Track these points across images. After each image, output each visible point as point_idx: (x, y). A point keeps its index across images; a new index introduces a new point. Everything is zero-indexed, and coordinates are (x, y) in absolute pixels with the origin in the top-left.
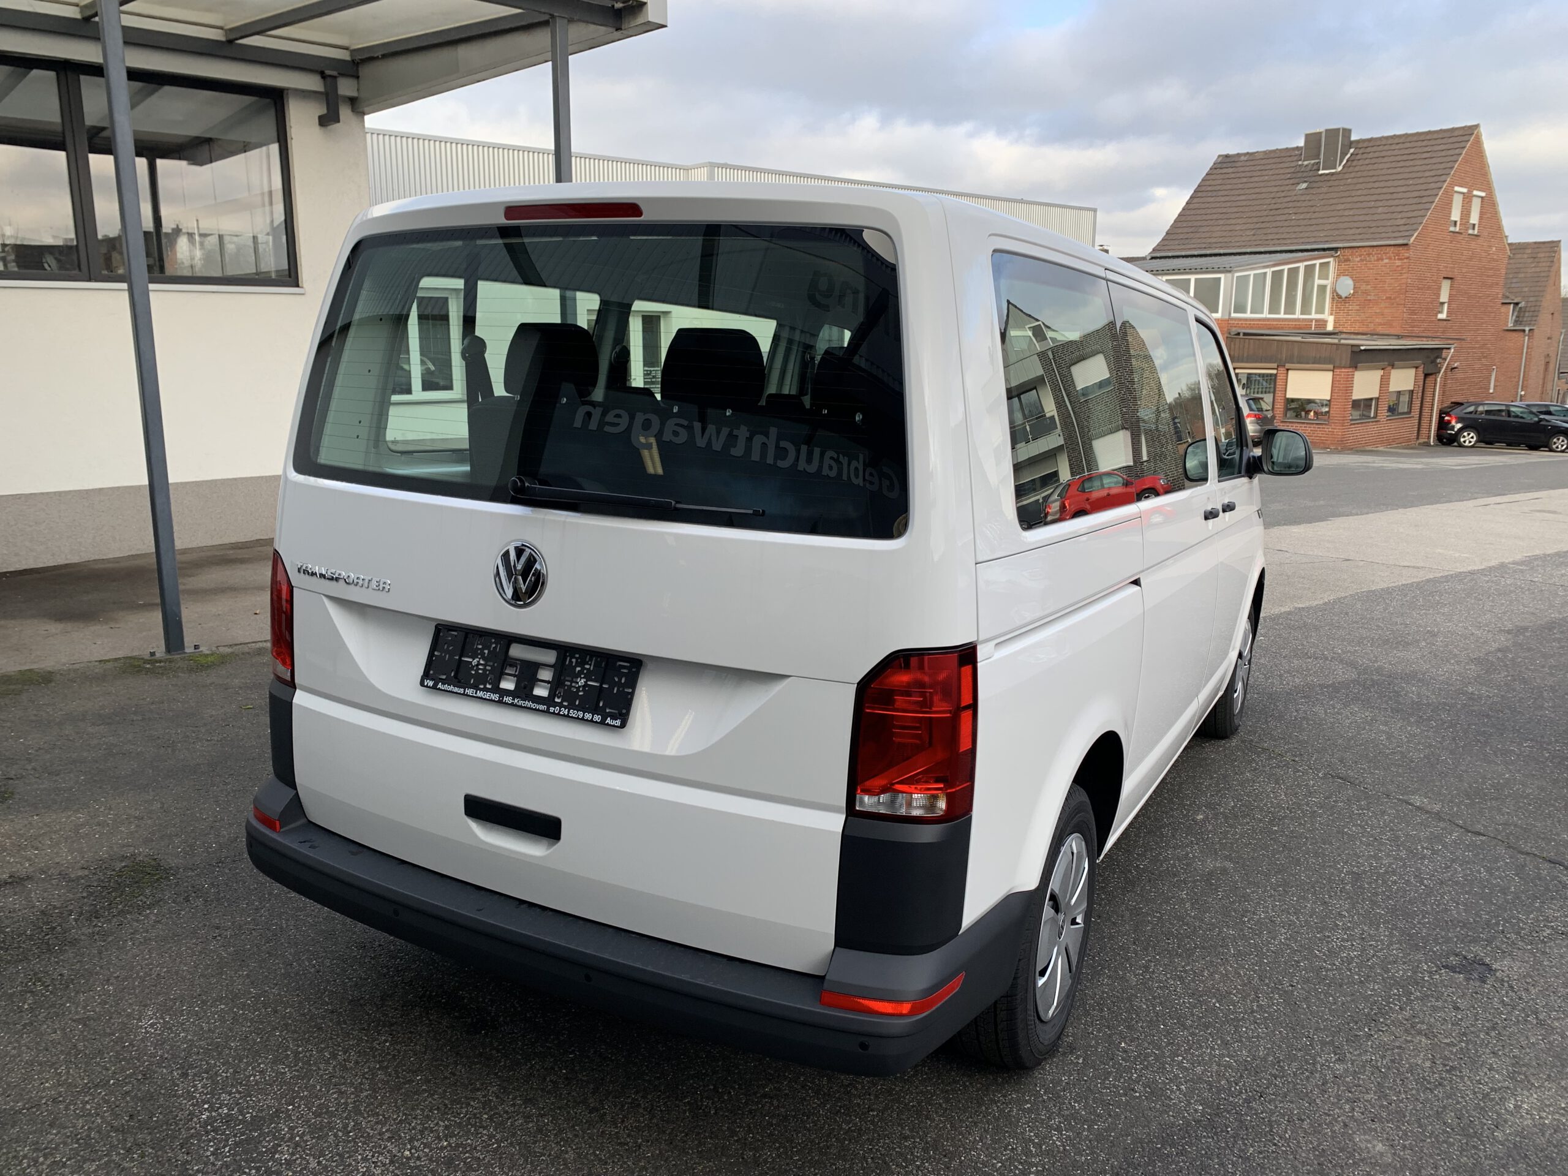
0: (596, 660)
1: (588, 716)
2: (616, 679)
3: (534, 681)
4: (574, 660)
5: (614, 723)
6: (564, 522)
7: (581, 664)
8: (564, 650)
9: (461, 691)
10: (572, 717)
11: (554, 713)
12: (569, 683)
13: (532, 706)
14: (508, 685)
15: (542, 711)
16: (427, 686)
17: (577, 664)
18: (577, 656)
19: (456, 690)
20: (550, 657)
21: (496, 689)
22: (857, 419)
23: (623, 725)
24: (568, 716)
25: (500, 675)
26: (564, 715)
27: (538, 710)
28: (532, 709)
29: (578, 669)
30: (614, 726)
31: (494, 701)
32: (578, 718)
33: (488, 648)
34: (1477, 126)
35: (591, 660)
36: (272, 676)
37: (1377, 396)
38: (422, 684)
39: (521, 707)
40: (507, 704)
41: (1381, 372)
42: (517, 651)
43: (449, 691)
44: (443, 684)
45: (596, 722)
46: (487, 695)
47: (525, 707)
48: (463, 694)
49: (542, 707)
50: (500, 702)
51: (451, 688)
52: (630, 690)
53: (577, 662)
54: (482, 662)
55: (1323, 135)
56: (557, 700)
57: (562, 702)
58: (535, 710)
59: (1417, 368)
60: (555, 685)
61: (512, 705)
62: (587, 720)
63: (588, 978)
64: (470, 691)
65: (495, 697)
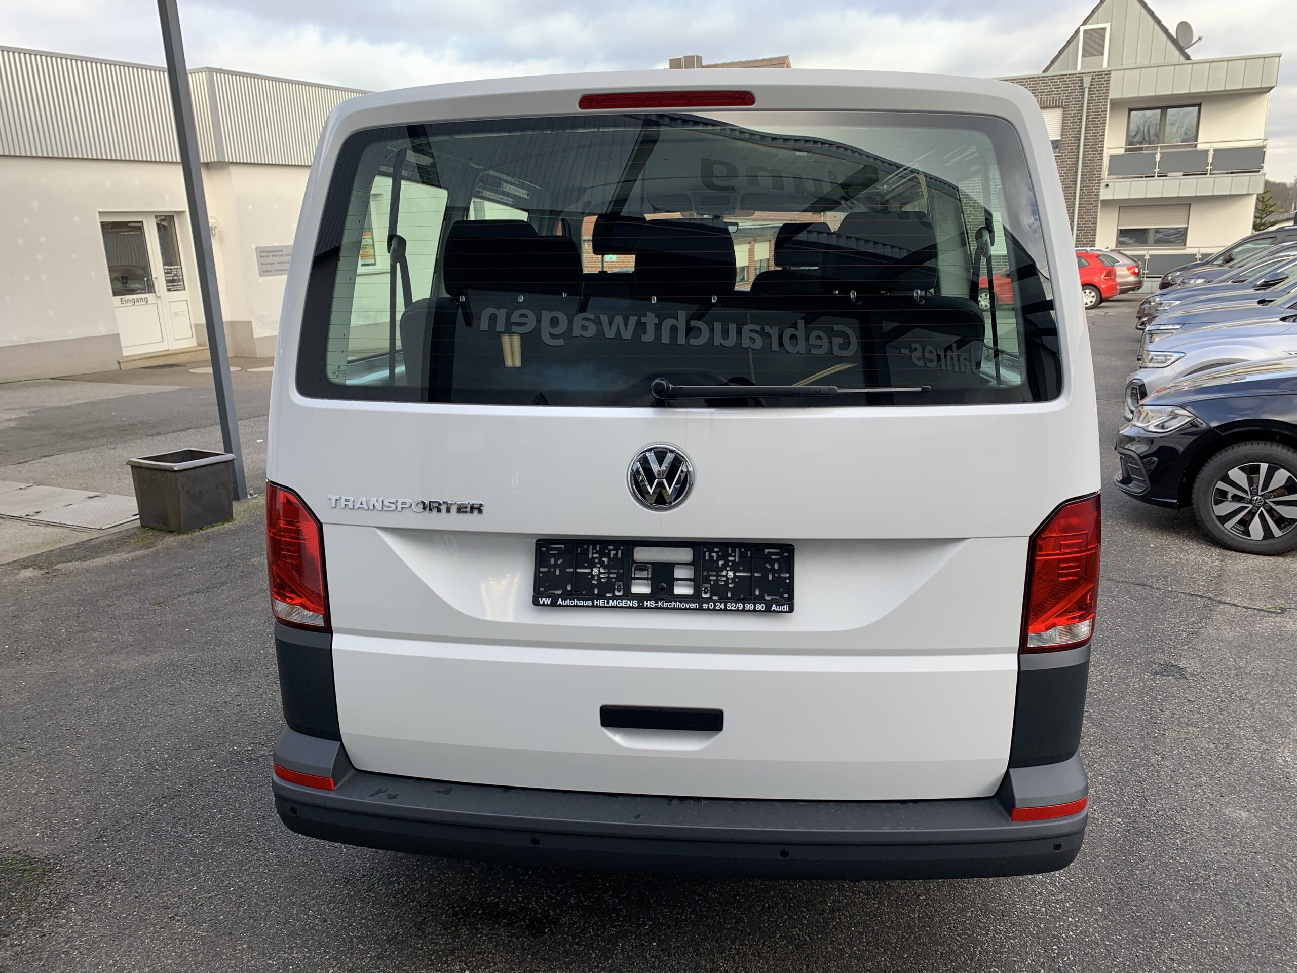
0: (740, 551)
1: (750, 606)
2: (768, 566)
3: (672, 581)
4: (714, 555)
5: (781, 608)
6: (712, 420)
7: (725, 557)
8: (698, 546)
9: (590, 603)
10: (731, 610)
11: (708, 609)
12: (715, 578)
13: (681, 606)
14: (641, 588)
15: (693, 609)
16: (544, 605)
17: (719, 558)
18: (716, 550)
19: (582, 603)
20: (686, 555)
21: (628, 595)
22: (852, 296)
23: (791, 610)
24: (725, 610)
25: (627, 582)
26: (721, 610)
27: (690, 609)
28: (681, 609)
29: (721, 562)
30: (782, 612)
31: (633, 607)
32: (738, 610)
33: (608, 555)
34: (787, 57)
35: (734, 551)
36: (274, 620)
37: (747, 264)
38: (536, 602)
39: (667, 608)
40: (650, 608)
41: (748, 246)
42: (641, 555)
43: (574, 606)
44: (564, 599)
45: (760, 611)
46: (623, 603)
47: (671, 609)
48: (593, 606)
49: (692, 605)
50: (641, 607)
51: (576, 602)
52: (788, 575)
53: (718, 556)
54: (602, 570)
55: (683, 61)
56: (704, 596)
57: (711, 597)
58: (686, 609)
59: (770, 241)
60: (697, 582)
61: (656, 608)
62: (749, 611)
63: (784, 854)
64: (600, 602)
65: (635, 603)
